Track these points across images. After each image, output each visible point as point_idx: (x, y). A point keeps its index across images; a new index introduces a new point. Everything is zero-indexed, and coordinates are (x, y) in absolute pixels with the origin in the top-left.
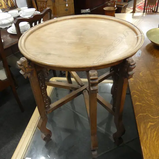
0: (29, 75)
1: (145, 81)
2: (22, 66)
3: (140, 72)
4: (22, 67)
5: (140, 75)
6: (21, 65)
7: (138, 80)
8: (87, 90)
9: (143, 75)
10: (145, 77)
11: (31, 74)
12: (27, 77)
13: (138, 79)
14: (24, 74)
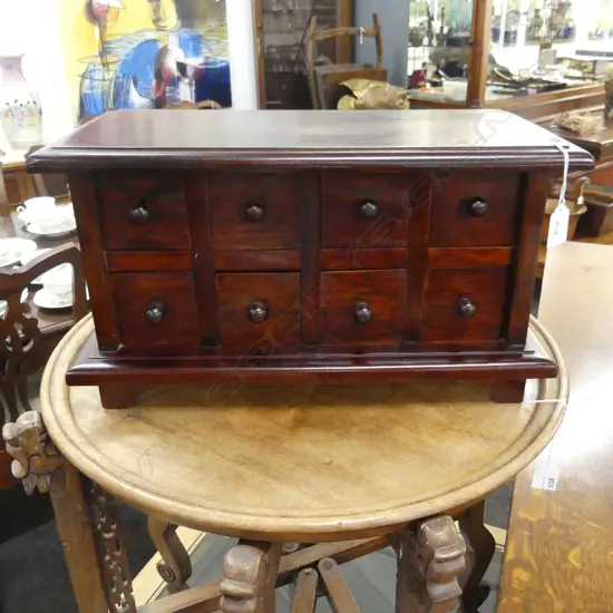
0: (44, 484)
1: (585, 602)
2: (17, 446)
3: (574, 545)
4: (20, 449)
5: (567, 561)
6: (14, 442)
7: (550, 591)
8: (318, 571)
9: (583, 564)
10: (590, 576)
11: (52, 480)
12: (36, 489)
13: (552, 584)
14: (25, 477)
